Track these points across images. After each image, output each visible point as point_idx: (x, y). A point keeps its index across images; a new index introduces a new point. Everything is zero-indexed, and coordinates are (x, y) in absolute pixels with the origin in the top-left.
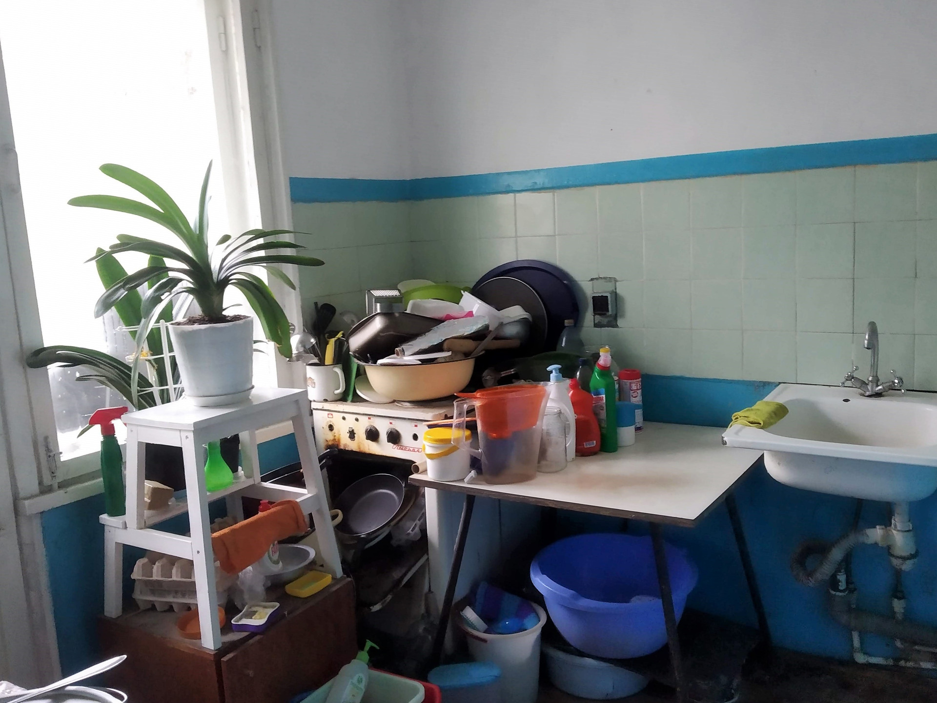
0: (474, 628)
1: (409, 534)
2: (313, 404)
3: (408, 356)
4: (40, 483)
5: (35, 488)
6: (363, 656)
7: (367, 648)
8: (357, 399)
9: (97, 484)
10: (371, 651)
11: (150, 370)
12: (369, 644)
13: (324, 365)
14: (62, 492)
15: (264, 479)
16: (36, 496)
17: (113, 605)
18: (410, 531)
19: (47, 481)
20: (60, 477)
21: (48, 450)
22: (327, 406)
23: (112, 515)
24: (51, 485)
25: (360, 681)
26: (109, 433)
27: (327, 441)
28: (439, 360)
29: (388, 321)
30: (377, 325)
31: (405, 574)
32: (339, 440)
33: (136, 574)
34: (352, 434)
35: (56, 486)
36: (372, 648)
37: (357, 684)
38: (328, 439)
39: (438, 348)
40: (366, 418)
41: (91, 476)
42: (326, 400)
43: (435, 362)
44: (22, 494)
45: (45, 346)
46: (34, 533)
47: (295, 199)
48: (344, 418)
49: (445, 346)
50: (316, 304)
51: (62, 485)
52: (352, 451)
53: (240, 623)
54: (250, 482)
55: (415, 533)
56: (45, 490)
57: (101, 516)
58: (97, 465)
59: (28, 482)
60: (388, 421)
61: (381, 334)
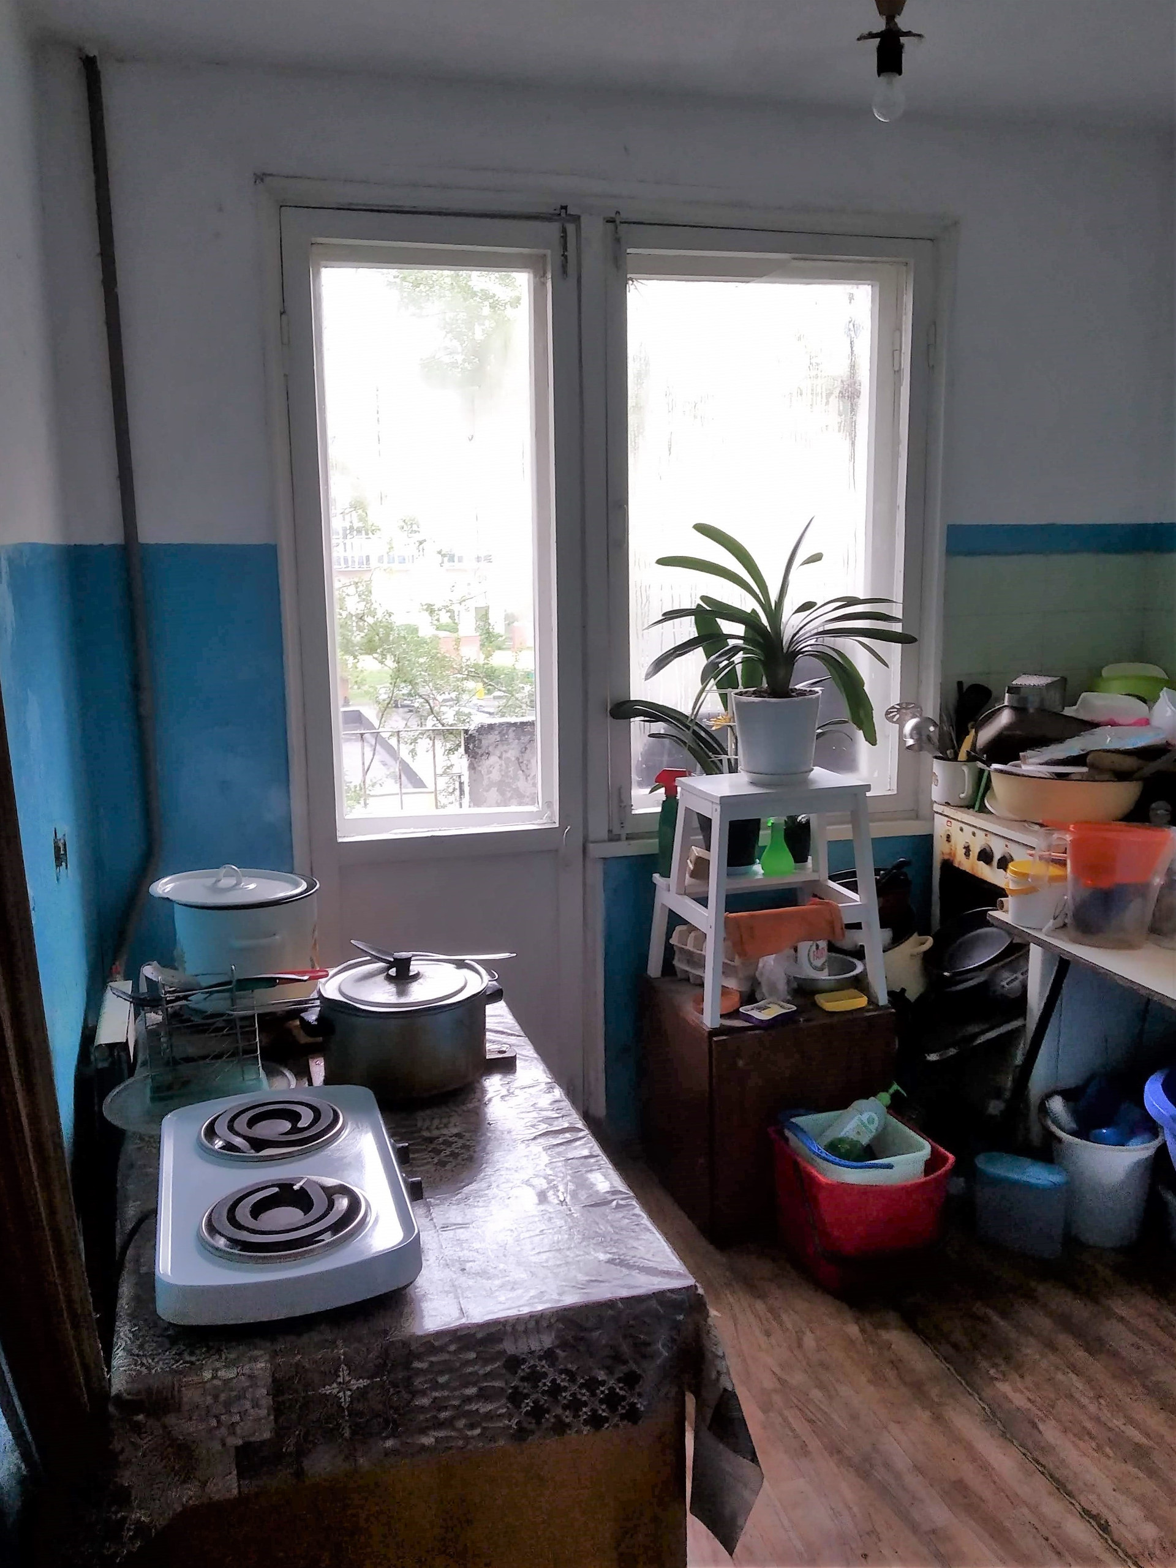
0: (1056, 1122)
1: (1003, 987)
2: (935, 805)
3: (1032, 764)
4: (610, 831)
5: (604, 835)
6: (885, 1098)
7: (891, 1091)
8: (983, 809)
9: (651, 846)
10: (895, 1096)
11: (731, 738)
12: (895, 1087)
13: (957, 761)
14: (626, 843)
15: (832, 878)
16: (604, 841)
17: (654, 968)
18: (1004, 983)
19: (616, 830)
20: (629, 829)
21: (621, 801)
22: (948, 811)
23: (662, 876)
24: (619, 835)
25: (871, 1121)
26: (671, 794)
27: (943, 853)
28: (1073, 777)
29: (1014, 717)
30: (1005, 718)
31: (983, 1032)
32: (955, 855)
33: (674, 941)
34: (967, 852)
35: (624, 837)
36: (897, 1092)
37: (866, 1122)
38: (944, 852)
39: (1077, 760)
40: (983, 833)
41: (648, 835)
42: (947, 804)
43: (1067, 778)
44: (592, 837)
45: (632, 699)
46: (596, 876)
47: (952, 551)
48: (962, 830)
49: (1089, 759)
50: (960, 684)
51: (629, 837)
52: (964, 872)
53: (748, 1013)
54: (814, 877)
55: (1011, 989)
56: (613, 838)
57: (654, 875)
58: (656, 827)
59: (599, 828)
60: (1003, 842)
61: (1005, 733)
